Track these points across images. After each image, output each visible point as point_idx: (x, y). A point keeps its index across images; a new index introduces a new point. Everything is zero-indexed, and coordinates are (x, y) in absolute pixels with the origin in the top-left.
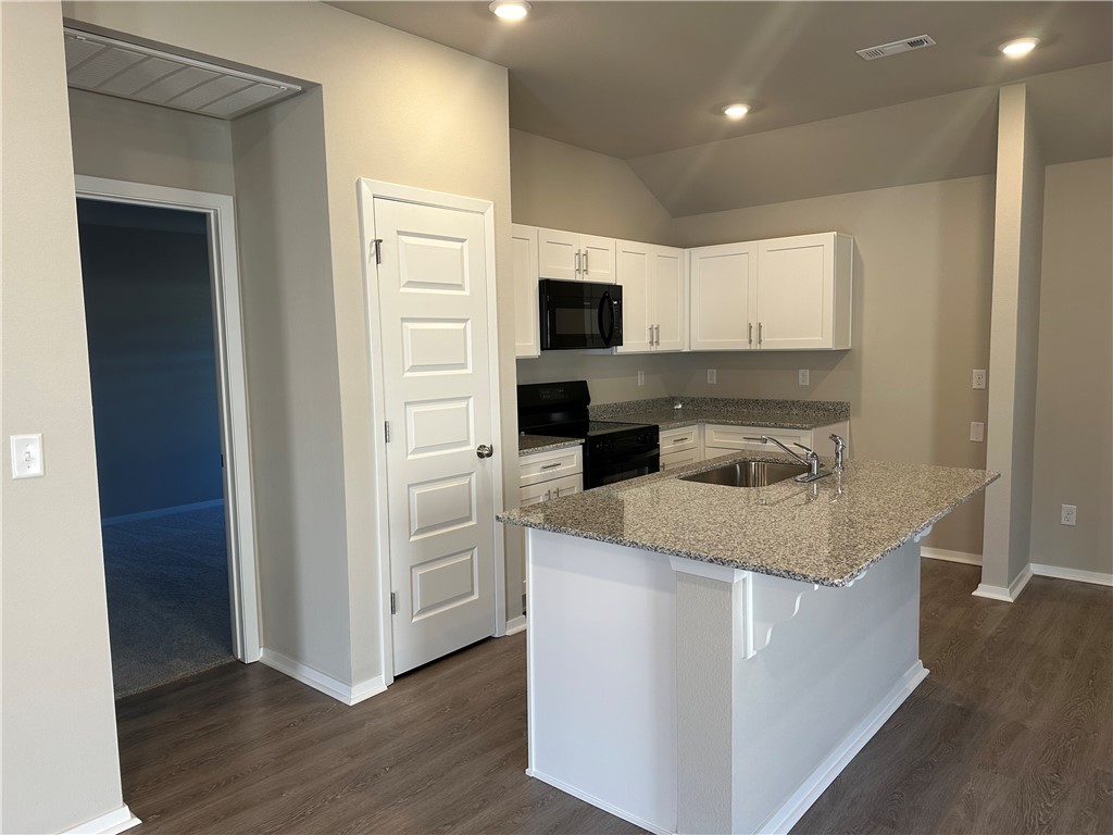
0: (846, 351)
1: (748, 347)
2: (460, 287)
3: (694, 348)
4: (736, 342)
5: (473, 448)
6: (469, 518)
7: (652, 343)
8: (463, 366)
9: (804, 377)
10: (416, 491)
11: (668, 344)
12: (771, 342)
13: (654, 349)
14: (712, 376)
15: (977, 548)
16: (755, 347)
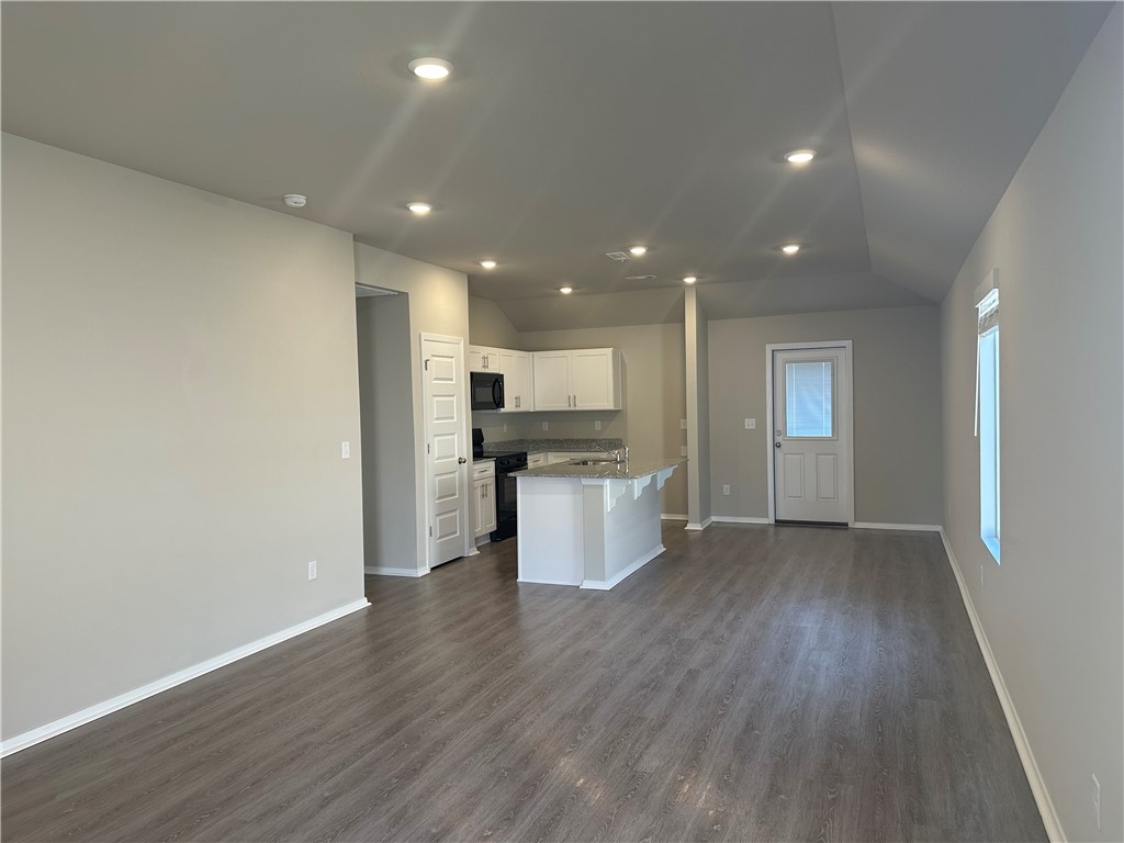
0: (619, 411)
1: (568, 409)
2: (451, 380)
3: (537, 409)
4: (563, 406)
5: (457, 458)
6: (455, 494)
7: (517, 406)
8: (453, 418)
9: (598, 425)
10: (438, 478)
11: (524, 408)
12: (581, 406)
13: (517, 410)
14: (546, 426)
15: (686, 512)
16: (572, 408)
